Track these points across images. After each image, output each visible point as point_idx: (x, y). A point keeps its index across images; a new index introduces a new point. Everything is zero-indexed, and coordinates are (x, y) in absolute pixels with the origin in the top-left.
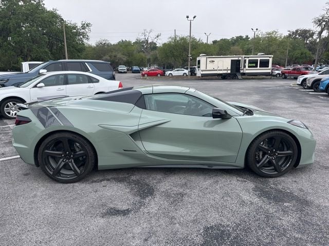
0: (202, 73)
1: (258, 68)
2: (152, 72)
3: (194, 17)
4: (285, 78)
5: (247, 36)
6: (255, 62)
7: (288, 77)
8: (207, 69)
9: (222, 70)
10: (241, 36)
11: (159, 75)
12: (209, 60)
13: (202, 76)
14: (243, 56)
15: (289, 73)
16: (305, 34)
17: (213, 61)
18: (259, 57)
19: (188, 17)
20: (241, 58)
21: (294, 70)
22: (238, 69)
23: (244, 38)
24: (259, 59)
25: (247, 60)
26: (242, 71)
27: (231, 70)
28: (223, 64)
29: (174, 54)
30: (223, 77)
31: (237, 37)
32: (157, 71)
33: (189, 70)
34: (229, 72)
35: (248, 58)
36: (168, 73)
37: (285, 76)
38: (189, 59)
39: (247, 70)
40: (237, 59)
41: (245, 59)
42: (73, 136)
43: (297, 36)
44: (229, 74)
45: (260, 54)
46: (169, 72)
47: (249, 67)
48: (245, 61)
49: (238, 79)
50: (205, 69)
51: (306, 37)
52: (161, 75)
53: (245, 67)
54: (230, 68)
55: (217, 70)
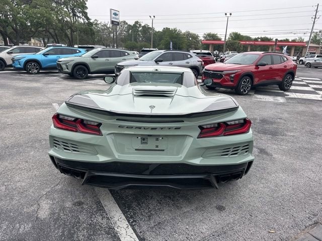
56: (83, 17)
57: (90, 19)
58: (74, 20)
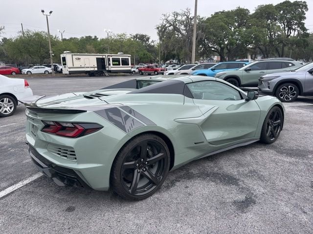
0: (69, 70)
1: (121, 66)
2: (5, 70)
3: (51, 12)
4: (142, 74)
5: (96, 37)
6: (118, 60)
7: (144, 74)
8: (75, 66)
9: (89, 67)
10: (90, 36)
11: (14, 74)
12: (75, 57)
13: (70, 74)
14: (107, 55)
15: (145, 70)
16: (143, 38)
17: (79, 59)
18: (120, 56)
19: (43, 11)
20: (105, 56)
21: (148, 67)
22: (104, 67)
23: (93, 38)
24: (120, 58)
25: (111, 58)
26: (107, 69)
27: (98, 67)
28: (89, 62)
29: (29, 50)
30: (91, 74)
31: (86, 37)
32: (11, 69)
33: (53, 67)
34: (96, 69)
35: (111, 56)
36: (25, 71)
37: (142, 73)
38: (51, 56)
39: (112, 68)
40: (101, 57)
41: (109, 57)
42: (154, 138)
43: (138, 40)
44: (96, 71)
45: (120, 53)
46: (27, 70)
47: (113, 65)
48: (109, 59)
49: (105, 76)
50: (72, 66)
51: (144, 41)
52: (16, 73)
53: (109, 65)
54: (96, 66)
55: (84, 68)
56: (299, 29)
57: (307, 30)
58: (288, 33)
